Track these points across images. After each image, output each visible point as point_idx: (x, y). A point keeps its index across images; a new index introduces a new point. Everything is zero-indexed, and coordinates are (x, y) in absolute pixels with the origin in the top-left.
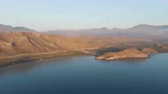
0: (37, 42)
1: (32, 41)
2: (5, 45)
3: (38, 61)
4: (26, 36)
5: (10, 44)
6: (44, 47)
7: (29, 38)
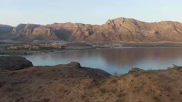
1: (178, 30)
2: (149, 33)
4: (171, 25)
5: (153, 32)
7: (174, 26)
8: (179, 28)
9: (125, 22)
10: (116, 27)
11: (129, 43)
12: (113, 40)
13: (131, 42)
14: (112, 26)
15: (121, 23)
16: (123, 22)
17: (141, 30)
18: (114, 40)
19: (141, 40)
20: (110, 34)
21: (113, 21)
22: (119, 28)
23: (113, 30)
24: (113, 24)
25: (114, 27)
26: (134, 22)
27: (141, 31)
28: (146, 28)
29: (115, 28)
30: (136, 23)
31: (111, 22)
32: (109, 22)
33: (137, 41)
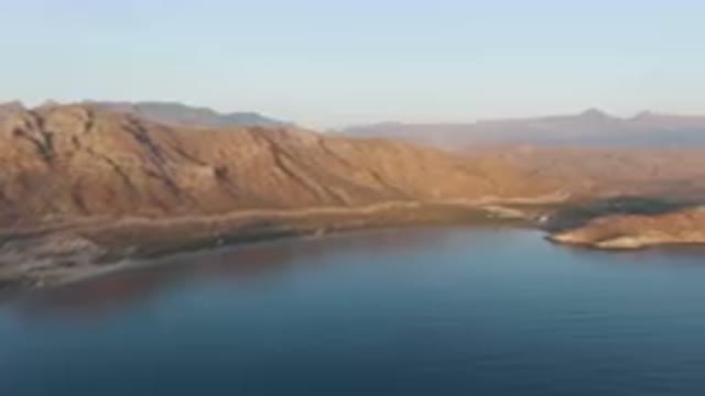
0: (305, 168)
1: (287, 163)
2: (193, 176)
3: (308, 238)
4: (266, 144)
5: (208, 171)
6: (331, 188)
7: (275, 149)
8: (288, 156)
9: (94, 130)
10: (57, 148)
11: (119, 224)
12: (44, 213)
13: (129, 221)
14: (36, 142)
15: (80, 129)
16: (89, 126)
17: (163, 161)
18: (49, 217)
19: (166, 210)
20: (24, 180)
21: (38, 118)
22: (70, 155)
23: (39, 164)
24: (38, 136)
25: (45, 150)
26: (133, 127)
27: (166, 168)
28: (181, 152)
29: (49, 153)
30: (143, 130)
31: (28, 124)
32: (21, 124)
33: (153, 217)
